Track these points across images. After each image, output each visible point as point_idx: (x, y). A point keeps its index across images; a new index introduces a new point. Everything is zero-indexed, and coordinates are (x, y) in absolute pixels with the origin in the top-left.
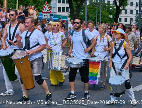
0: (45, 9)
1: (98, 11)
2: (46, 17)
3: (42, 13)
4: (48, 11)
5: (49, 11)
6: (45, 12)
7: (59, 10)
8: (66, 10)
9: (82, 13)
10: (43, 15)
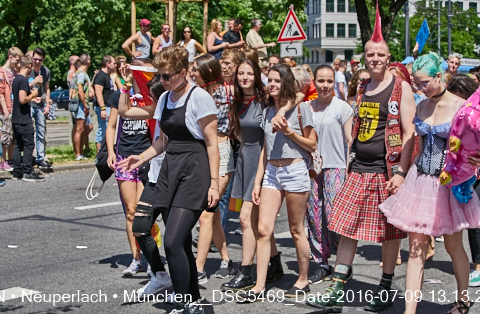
0: (287, 29)
1: (442, 33)
2: (292, 53)
3: (280, 40)
4: (296, 33)
5: (301, 36)
6: (289, 37)
7: (330, 33)
8: (350, 31)
9: (396, 41)
10: (283, 46)
